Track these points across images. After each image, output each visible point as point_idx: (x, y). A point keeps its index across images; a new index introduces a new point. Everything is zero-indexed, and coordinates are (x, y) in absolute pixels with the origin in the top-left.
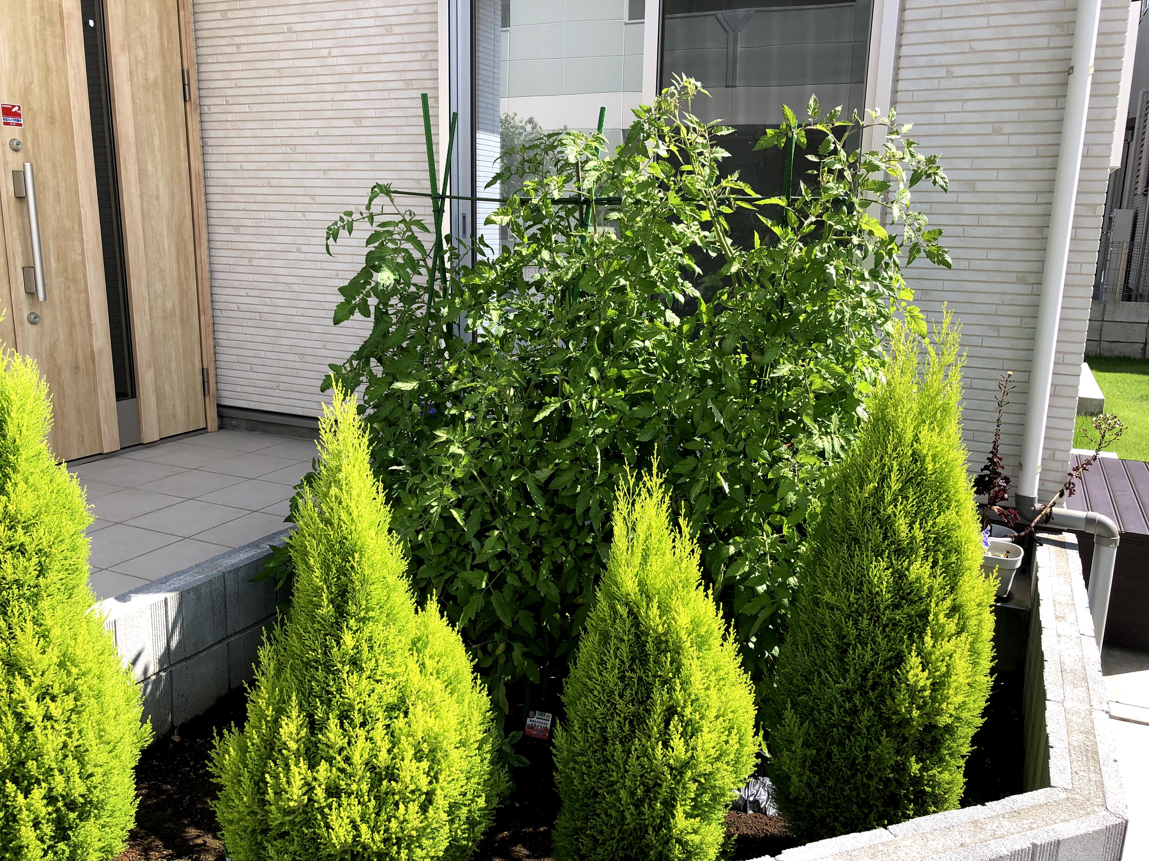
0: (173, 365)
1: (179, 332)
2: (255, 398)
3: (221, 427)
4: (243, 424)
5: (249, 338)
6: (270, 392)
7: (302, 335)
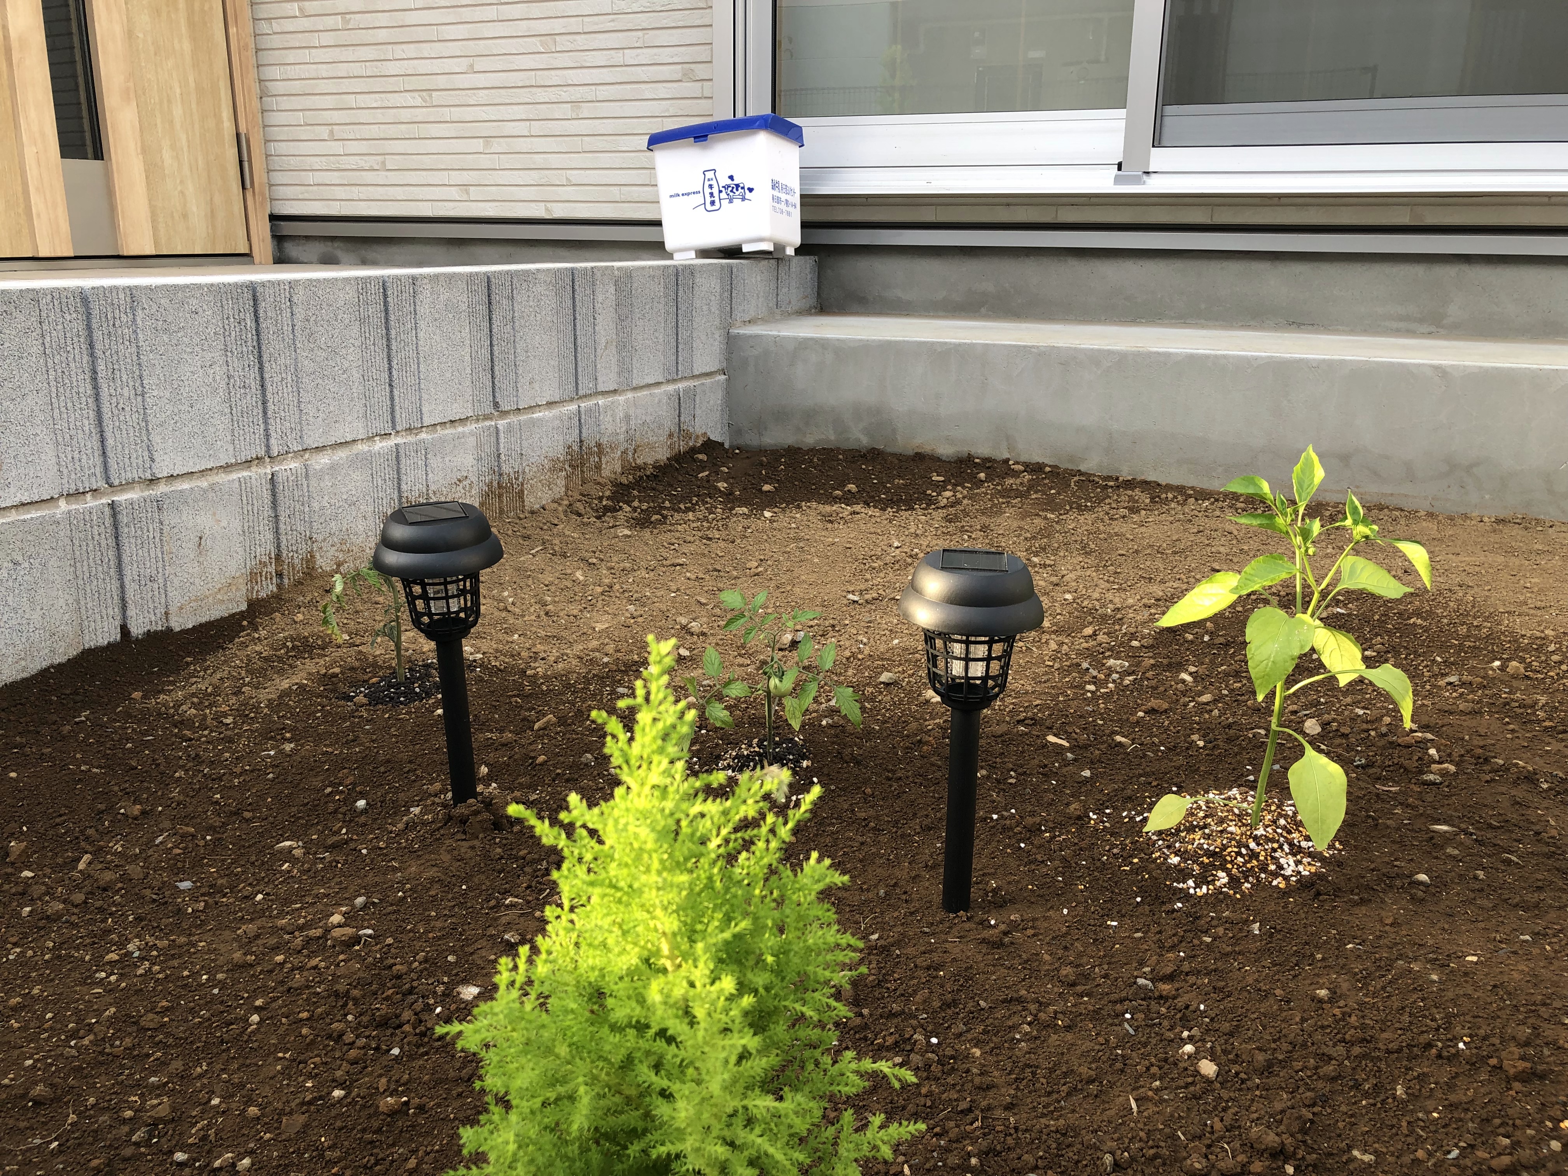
0: (178, 111)
1: (187, 46)
2: (338, 193)
3: (280, 258)
5: (324, 70)
6: (370, 177)
7: (426, 50)
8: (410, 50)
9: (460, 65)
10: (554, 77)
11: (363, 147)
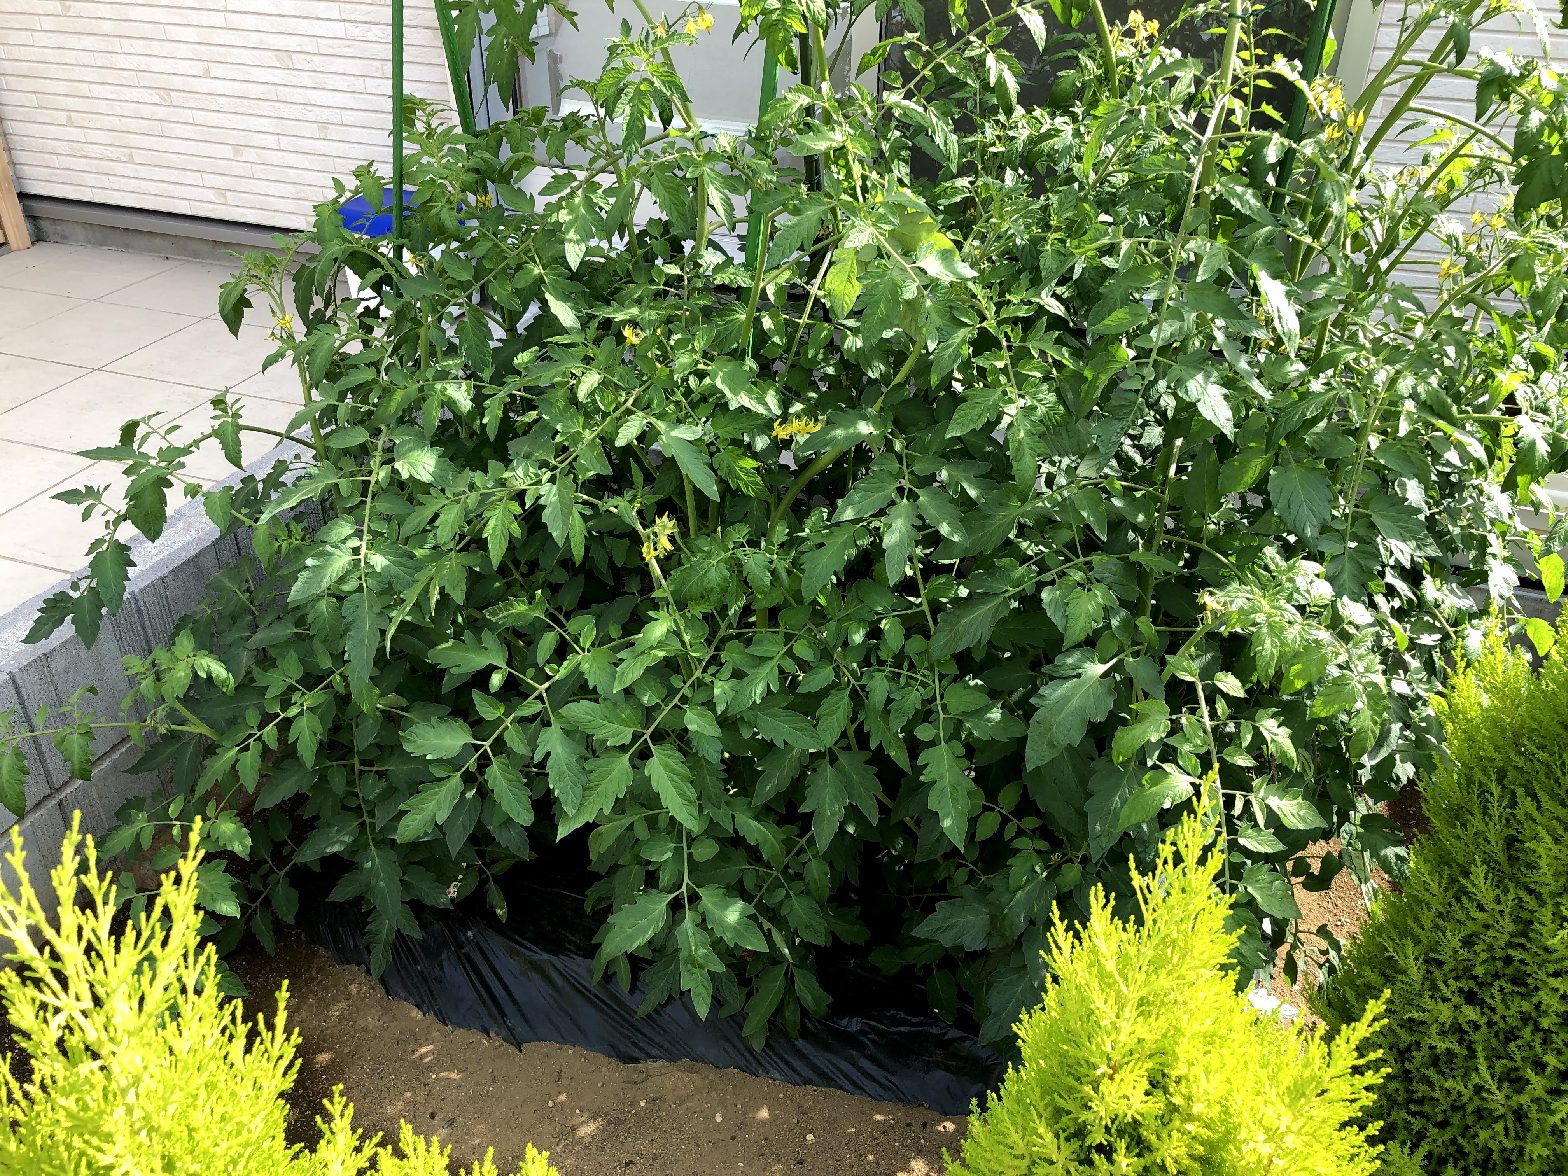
2: (90, 179)
3: (38, 237)
4: (79, 232)
6: (118, 168)
8: (139, 46)
9: (196, 68)
10: (298, 95)
11: (105, 137)
